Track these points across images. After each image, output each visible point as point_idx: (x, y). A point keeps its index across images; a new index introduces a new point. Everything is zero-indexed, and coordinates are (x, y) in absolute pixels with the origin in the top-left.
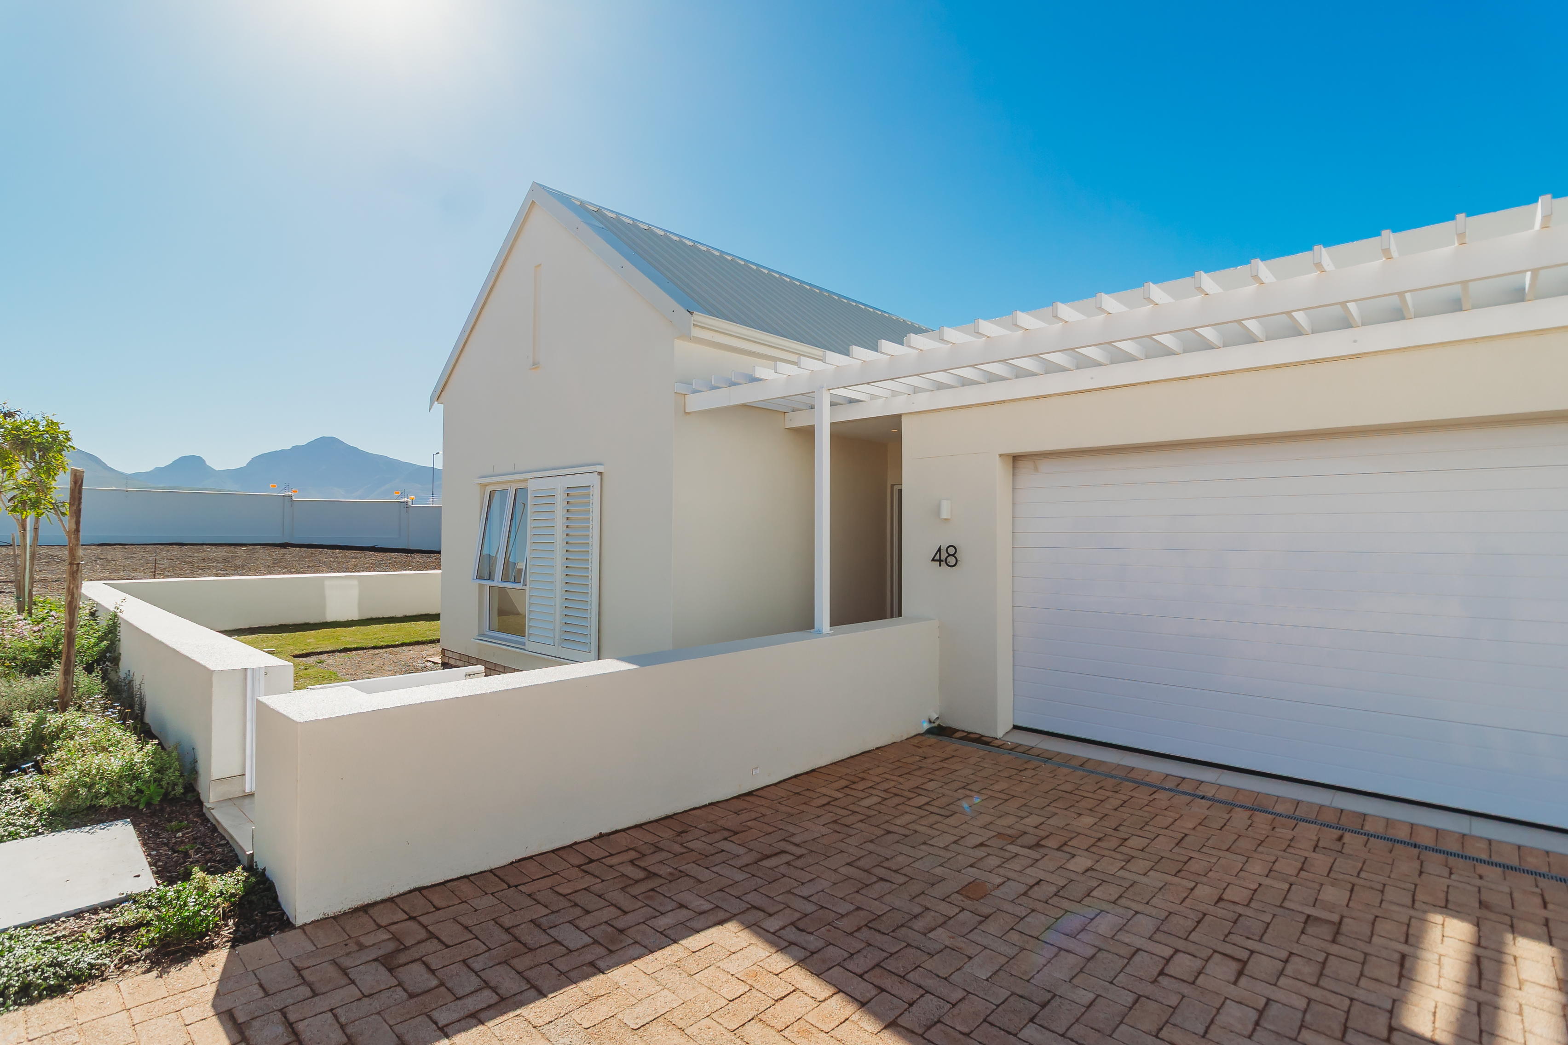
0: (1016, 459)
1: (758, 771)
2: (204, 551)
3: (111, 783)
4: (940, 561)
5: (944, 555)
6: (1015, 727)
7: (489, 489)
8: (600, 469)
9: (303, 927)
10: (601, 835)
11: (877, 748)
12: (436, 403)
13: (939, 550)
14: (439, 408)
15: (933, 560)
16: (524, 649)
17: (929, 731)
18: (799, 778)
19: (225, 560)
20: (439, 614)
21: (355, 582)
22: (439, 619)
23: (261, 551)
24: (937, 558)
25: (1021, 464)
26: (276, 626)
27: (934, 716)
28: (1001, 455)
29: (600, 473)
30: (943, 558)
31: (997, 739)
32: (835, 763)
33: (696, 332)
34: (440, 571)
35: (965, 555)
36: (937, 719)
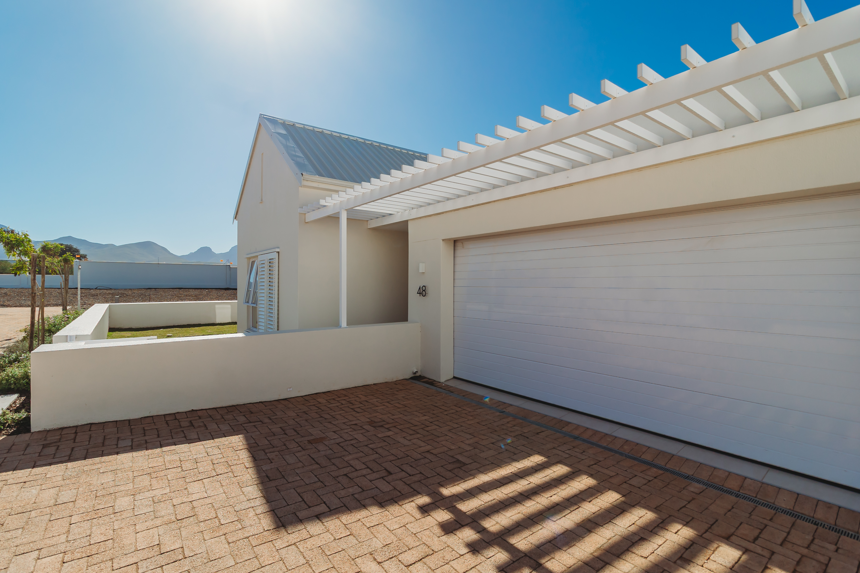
0: (455, 242)
1: (291, 389)
2: (189, 291)
3: (16, 379)
4: (420, 293)
5: (421, 291)
6: (454, 378)
7: (251, 261)
8: (278, 250)
9: (33, 432)
11: (374, 384)
12: (235, 220)
13: (420, 288)
14: (236, 222)
15: (418, 293)
17: (412, 378)
18: (318, 394)
19: (196, 296)
21: (229, 306)
23: (214, 291)
24: (419, 292)
25: (459, 245)
26: (185, 325)
27: (415, 371)
28: (443, 240)
29: (279, 252)
30: (421, 292)
31: (440, 382)
32: (343, 389)
33: (305, 183)
34: (237, 300)
35: (430, 291)
36: (417, 372)
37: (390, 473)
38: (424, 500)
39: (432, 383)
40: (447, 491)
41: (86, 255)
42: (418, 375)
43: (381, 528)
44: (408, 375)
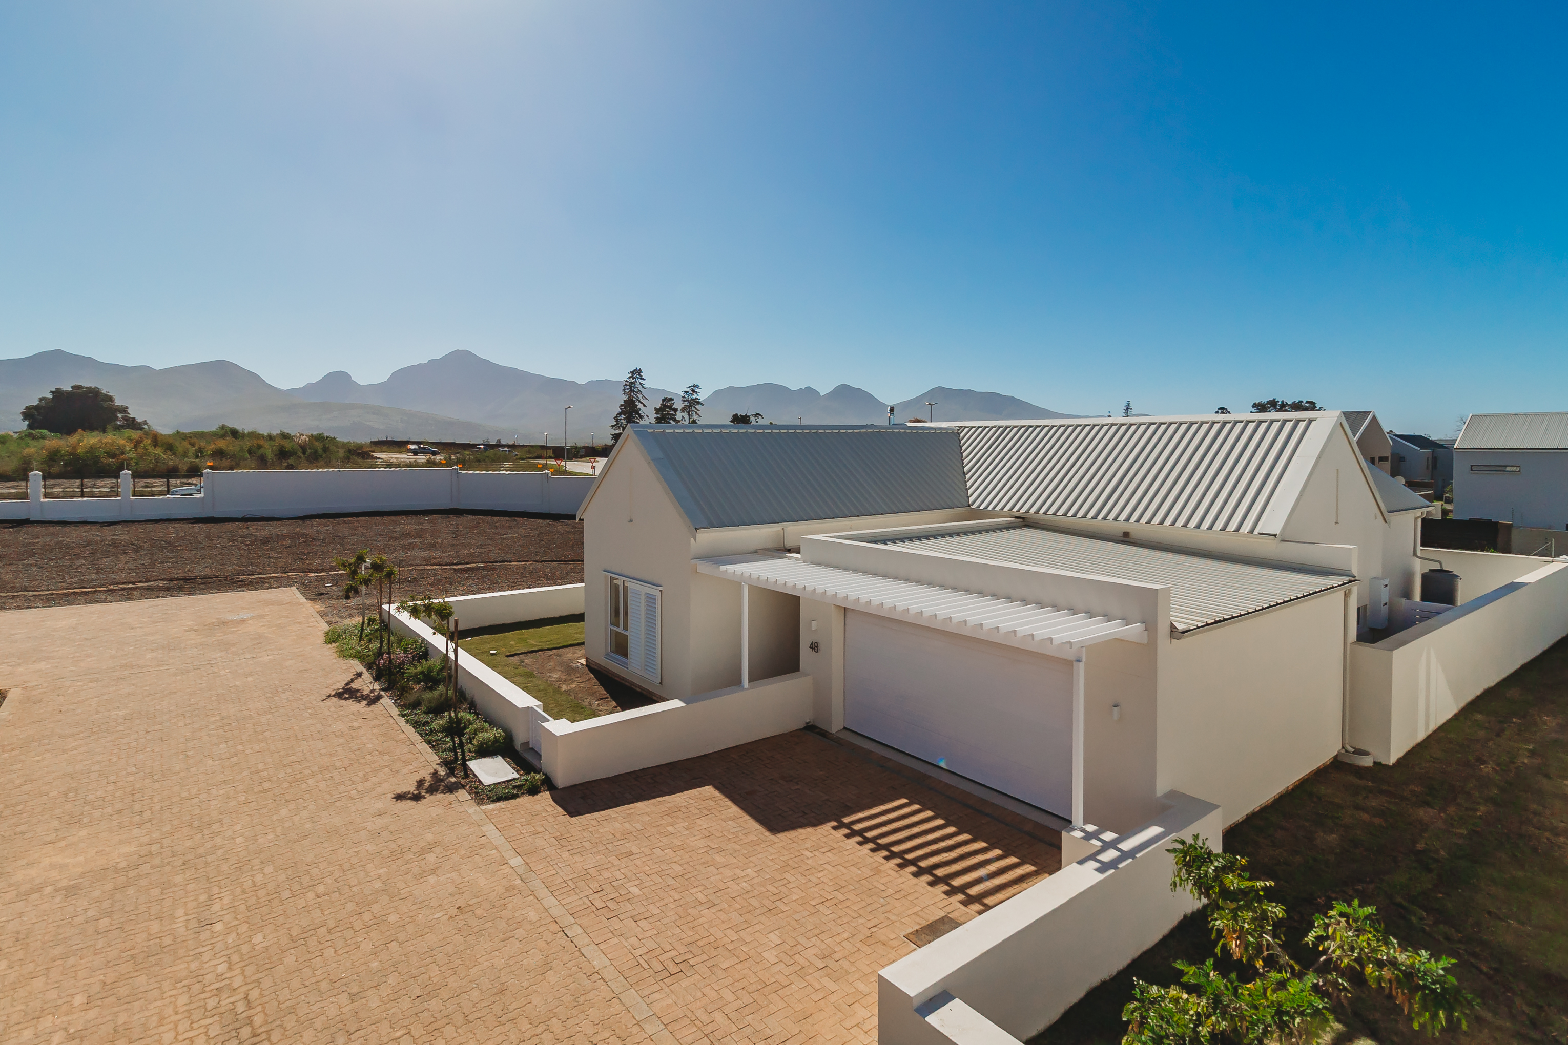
4: (812, 648)
5: (814, 646)
6: (845, 728)
7: (612, 579)
8: (661, 589)
9: (560, 789)
10: (644, 769)
13: (812, 644)
16: (627, 668)
17: (805, 729)
20: (584, 614)
22: (583, 620)
24: (810, 647)
26: (488, 627)
27: (808, 721)
31: (832, 734)
34: (583, 585)
35: (822, 647)
36: (810, 722)
37: (806, 814)
38: (834, 824)
39: (824, 734)
40: (846, 820)
41: (127, 408)
42: (810, 724)
43: (808, 840)
44: (802, 726)
